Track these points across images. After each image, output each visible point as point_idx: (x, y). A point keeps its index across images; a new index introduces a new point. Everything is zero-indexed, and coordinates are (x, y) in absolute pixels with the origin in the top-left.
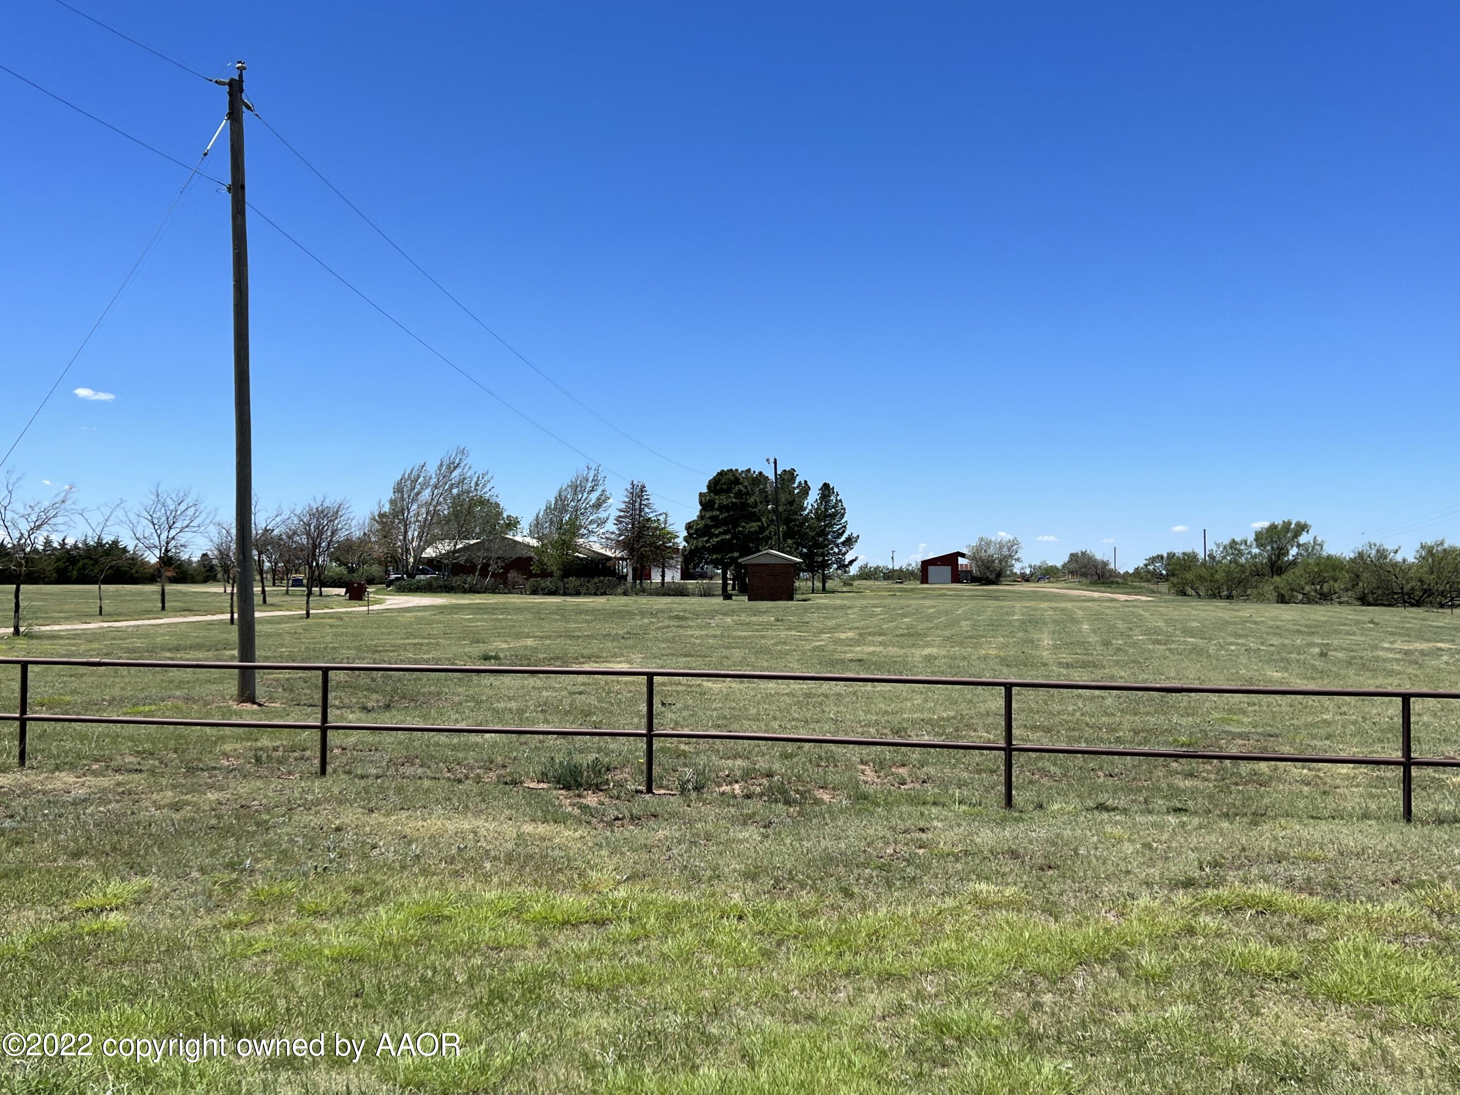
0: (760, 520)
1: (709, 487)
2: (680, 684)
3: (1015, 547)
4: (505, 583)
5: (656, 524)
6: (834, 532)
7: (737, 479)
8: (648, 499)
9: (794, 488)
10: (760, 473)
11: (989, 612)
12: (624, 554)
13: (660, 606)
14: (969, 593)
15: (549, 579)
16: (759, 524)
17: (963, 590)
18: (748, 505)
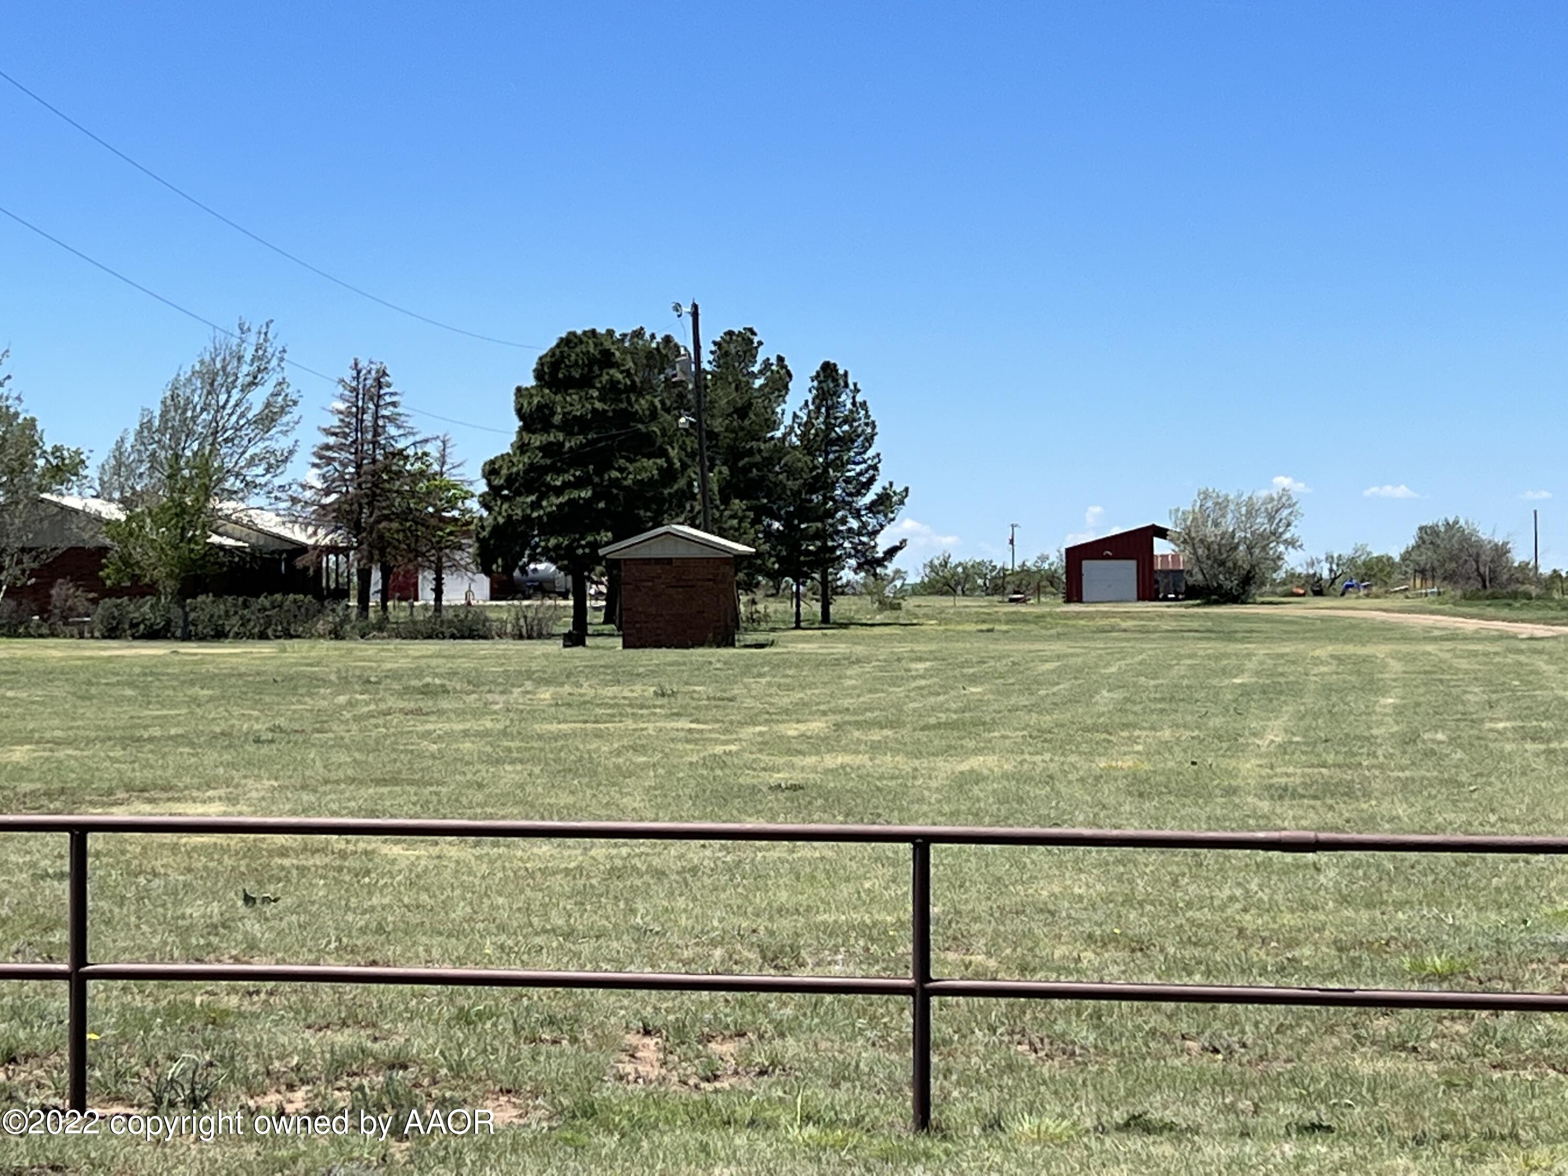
0: (663, 453)
1: (539, 374)
2: (322, 850)
3: (1285, 513)
4: (44, 611)
5: (418, 465)
6: (848, 481)
7: (607, 354)
8: (394, 404)
9: (754, 376)
10: (667, 339)
11: (1180, 669)
12: (339, 538)
13: (403, 663)
14: (1173, 624)
15: (150, 600)
16: (661, 462)
17: (1161, 616)
18: (634, 416)
